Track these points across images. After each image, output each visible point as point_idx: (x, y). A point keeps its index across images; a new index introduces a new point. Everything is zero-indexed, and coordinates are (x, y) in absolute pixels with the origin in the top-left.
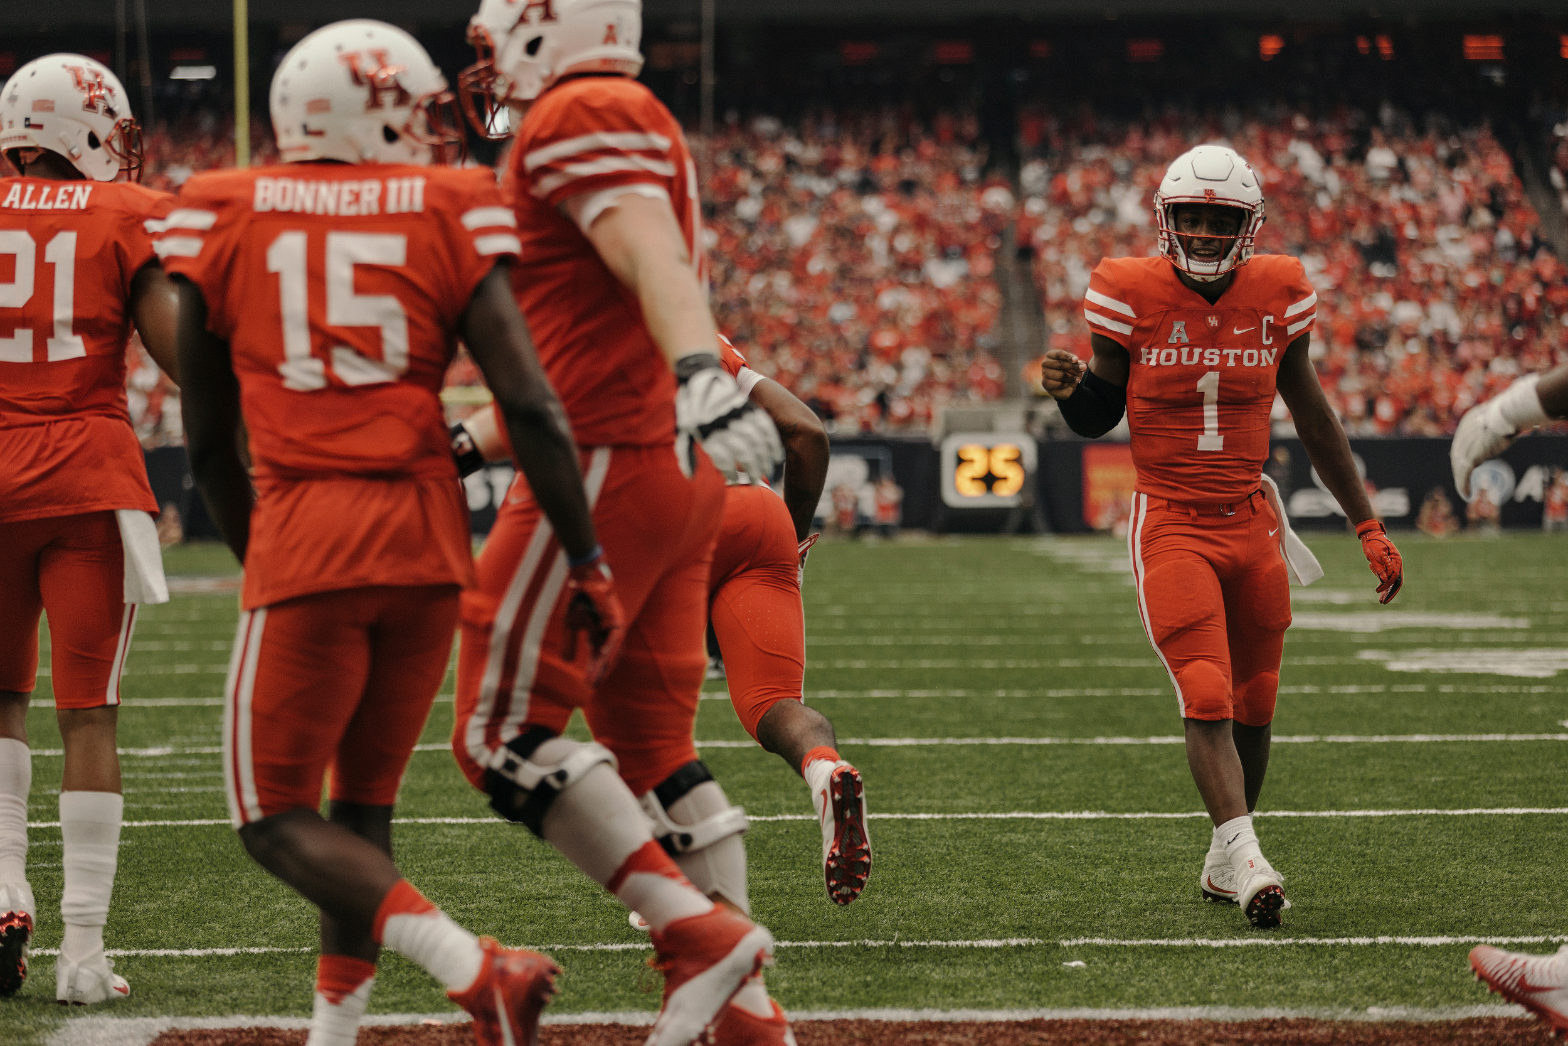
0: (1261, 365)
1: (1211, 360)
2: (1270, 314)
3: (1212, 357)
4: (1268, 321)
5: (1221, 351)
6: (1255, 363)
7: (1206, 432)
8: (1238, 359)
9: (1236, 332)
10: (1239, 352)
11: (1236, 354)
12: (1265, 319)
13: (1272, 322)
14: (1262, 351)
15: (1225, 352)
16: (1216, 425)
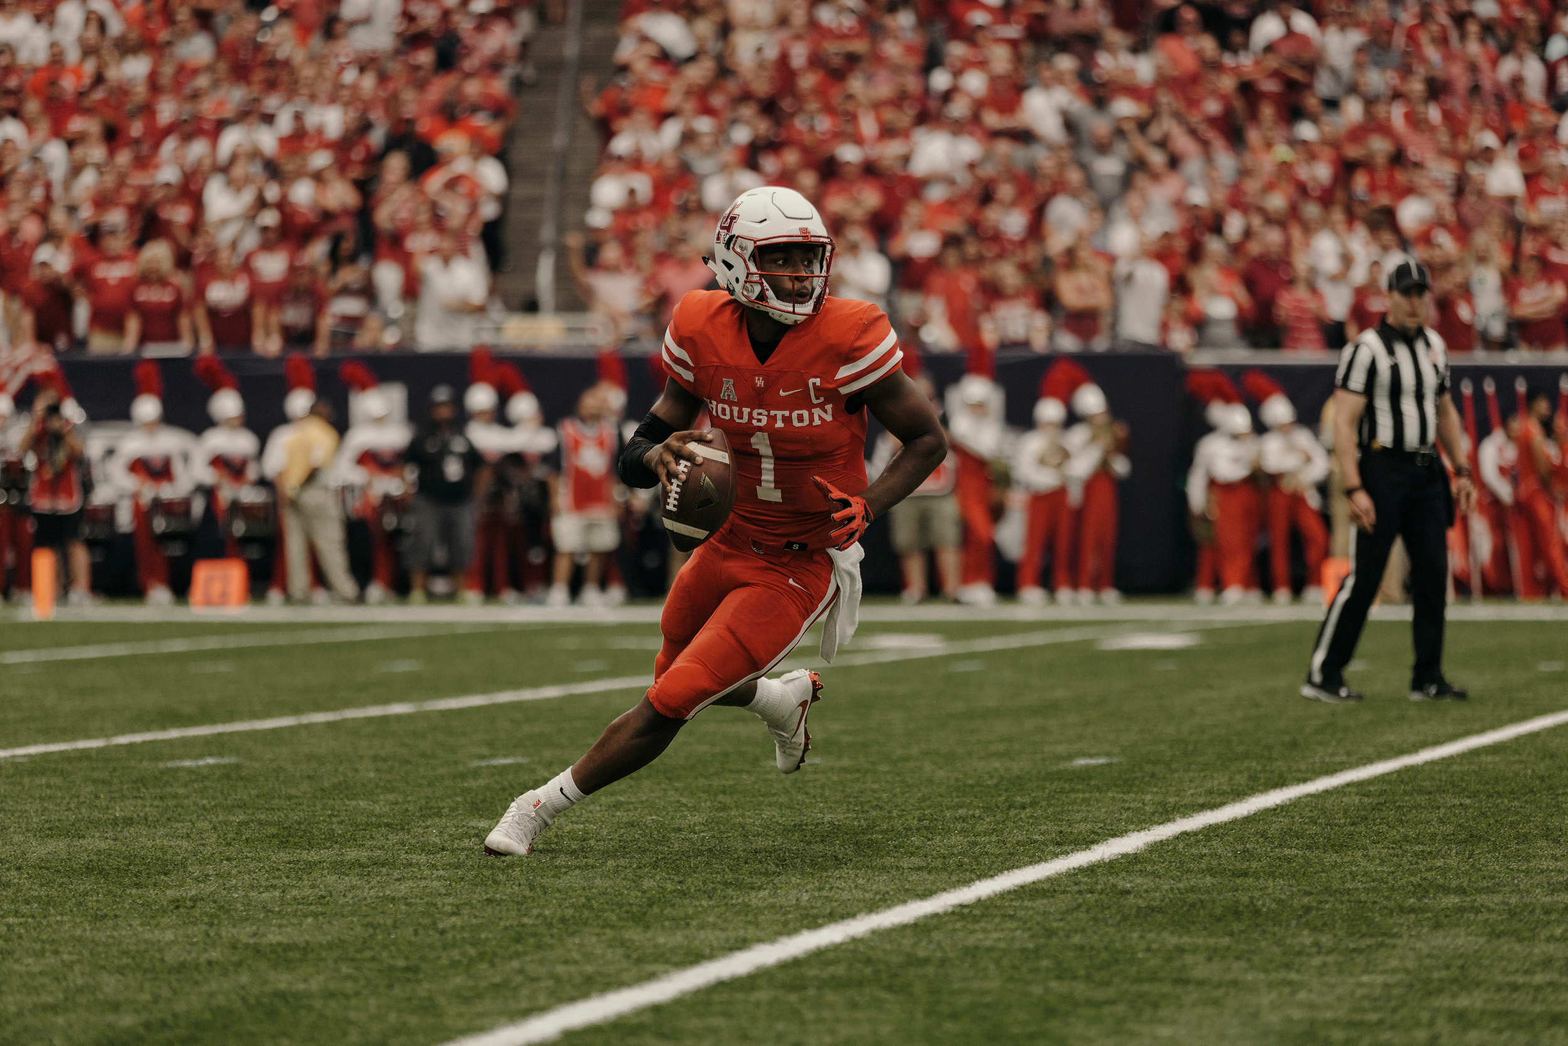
0: (814, 424)
1: (759, 420)
2: (816, 377)
3: (760, 417)
4: (814, 384)
5: (769, 412)
6: (806, 422)
7: (763, 484)
8: (787, 420)
9: (782, 393)
10: (787, 413)
11: (783, 416)
12: (811, 381)
13: (818, 384)
14: (813, 410)
15: (772, 413)
16: (772, 478)
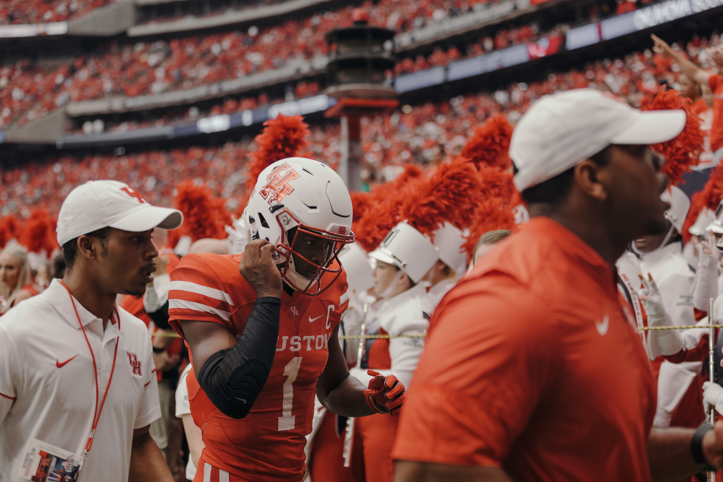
0: (325, 348)
1: (296, 346)
2: (332, 304)
3: (296, 343)
4: (331, 310)
5: (302, 337)
7: (284, 413)
8: (313, 344)
9: (311, 320)
10: (314, 338)
12: (329, 308)
14: (325, 335)
15: (305, 338)
